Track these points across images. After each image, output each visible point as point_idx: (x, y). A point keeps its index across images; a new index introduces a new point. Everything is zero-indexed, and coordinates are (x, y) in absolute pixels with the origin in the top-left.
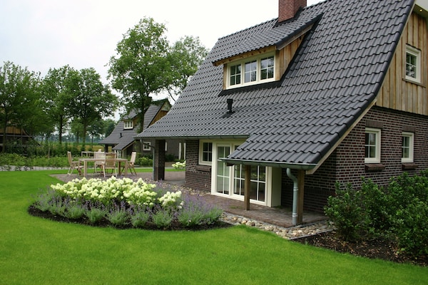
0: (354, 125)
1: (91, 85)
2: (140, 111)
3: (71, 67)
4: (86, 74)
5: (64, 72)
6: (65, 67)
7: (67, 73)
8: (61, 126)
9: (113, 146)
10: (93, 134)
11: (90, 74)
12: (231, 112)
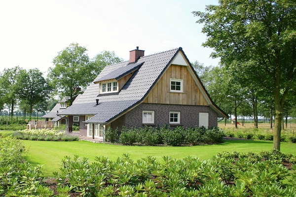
0: (129, 110)
1: (36, 79)
2: (70, 98)
3: (20, 67)
4: (33, 72)
5: (15, 71)
6: (16, 67)
7: (17, 71)
8: (13, 106)
9: (52, 119)
10: (38, 111)
11: (35, 72)
12: (98, 104)
